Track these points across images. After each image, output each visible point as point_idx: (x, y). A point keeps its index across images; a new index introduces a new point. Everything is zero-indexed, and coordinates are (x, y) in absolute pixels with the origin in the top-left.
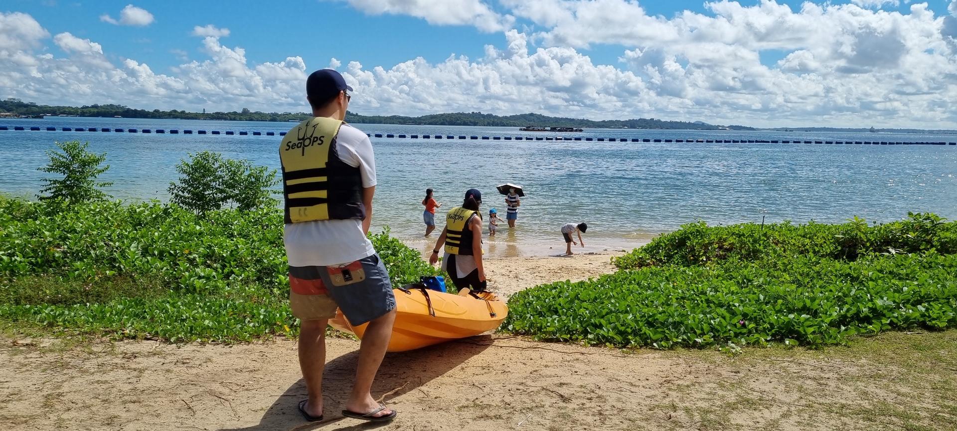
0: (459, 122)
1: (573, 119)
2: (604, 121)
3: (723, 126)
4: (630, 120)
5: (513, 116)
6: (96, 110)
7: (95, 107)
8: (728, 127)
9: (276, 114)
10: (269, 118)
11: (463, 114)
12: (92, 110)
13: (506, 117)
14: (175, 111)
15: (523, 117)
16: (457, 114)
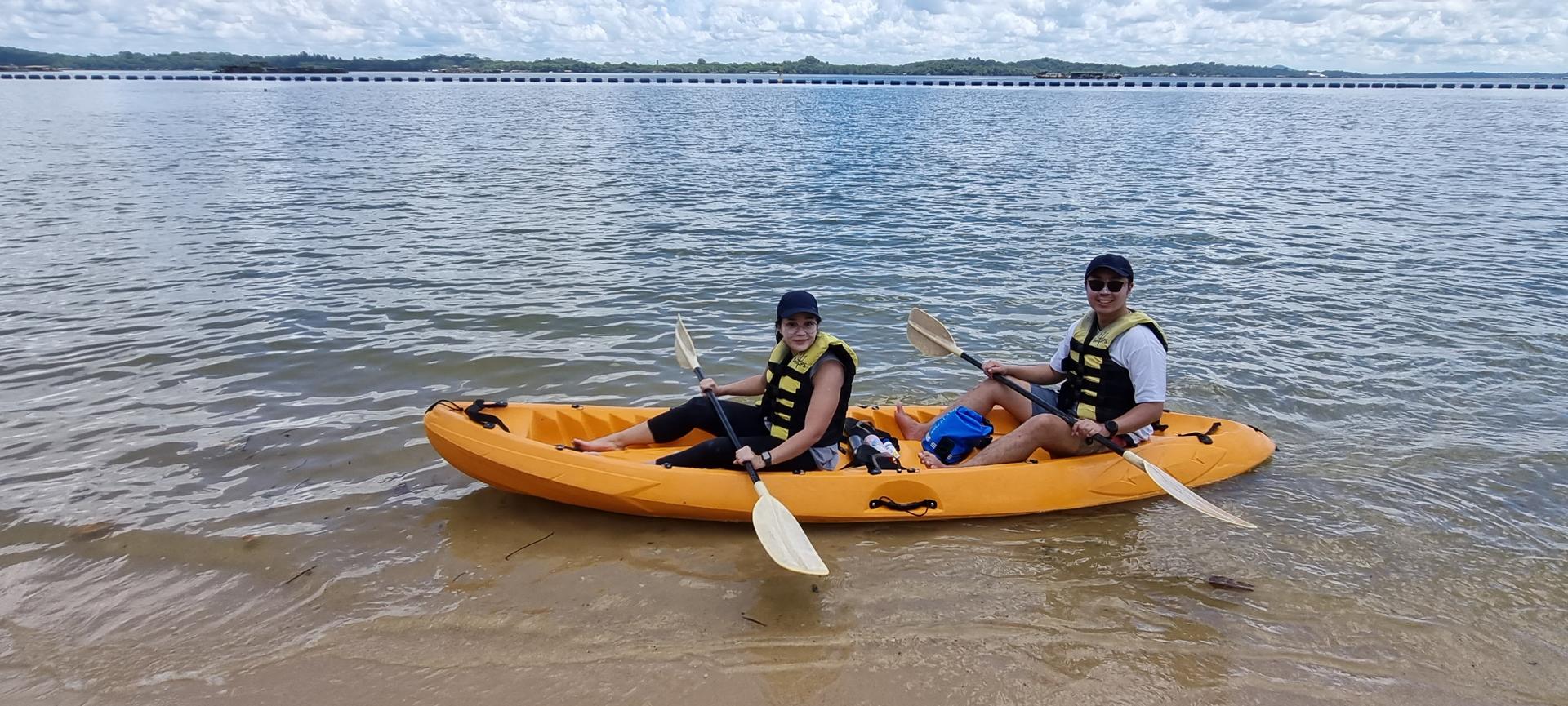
0: (951, 70)
1: (1101, 65)
2: (1144, 67)
3: (1316, 72)
4: (1180, 65)
5: (1022, 62)
6: (547, 64)
7: (548, 61)
8: (1322, 73)
9: (736, 66)
10: (727, 70)
11: (957, 61)
12: (543, 64)
13: (1012, 64)
14: (626, 63)
15: (1034, 62)
16: (950, 60)
